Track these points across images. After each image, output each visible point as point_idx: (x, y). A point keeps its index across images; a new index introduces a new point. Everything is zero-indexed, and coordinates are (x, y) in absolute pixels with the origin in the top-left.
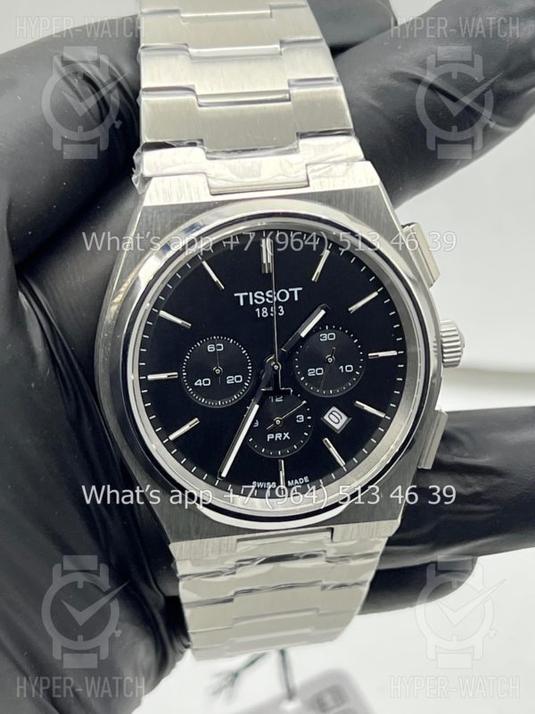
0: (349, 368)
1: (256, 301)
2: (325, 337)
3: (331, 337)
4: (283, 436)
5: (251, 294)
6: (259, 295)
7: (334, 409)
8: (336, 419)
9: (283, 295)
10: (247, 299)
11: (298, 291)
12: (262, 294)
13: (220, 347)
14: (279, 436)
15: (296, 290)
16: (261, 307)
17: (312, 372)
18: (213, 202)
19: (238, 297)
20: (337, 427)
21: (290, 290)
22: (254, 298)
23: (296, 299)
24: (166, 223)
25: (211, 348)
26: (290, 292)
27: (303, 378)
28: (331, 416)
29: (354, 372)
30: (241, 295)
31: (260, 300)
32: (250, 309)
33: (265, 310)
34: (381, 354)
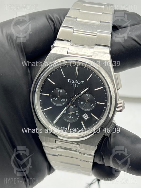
0: (92, 105)
1: (72, 82)
2: (87, 95)
3: (89, 96)
4: (72, 117)
5: (71, 80)
6: (73, 80)
7: (86, 114)
8: (86, 117)
9: (79, 82)
10: (70, 81)
11: (83, 82)
12: (74, 80)
13: (61, 91)
14: (70, 117)
15: (82, 82)
16: (73, 84)
17: (82, 103)
18: (67, 55)
19: (68, 80)
20: (86, 119)
21: (81, 81)
22: (72, 81)
23: (82, 84)
24: (55, 58)
25: (59, 91)
26: (81, 82)
27: (79, 104)
28: (85, 116)
29: (93, 106)
30: (69, 80)
31: (73, 82)
32: (70, 83)
33: (74, 85)
34: (100, 103)
